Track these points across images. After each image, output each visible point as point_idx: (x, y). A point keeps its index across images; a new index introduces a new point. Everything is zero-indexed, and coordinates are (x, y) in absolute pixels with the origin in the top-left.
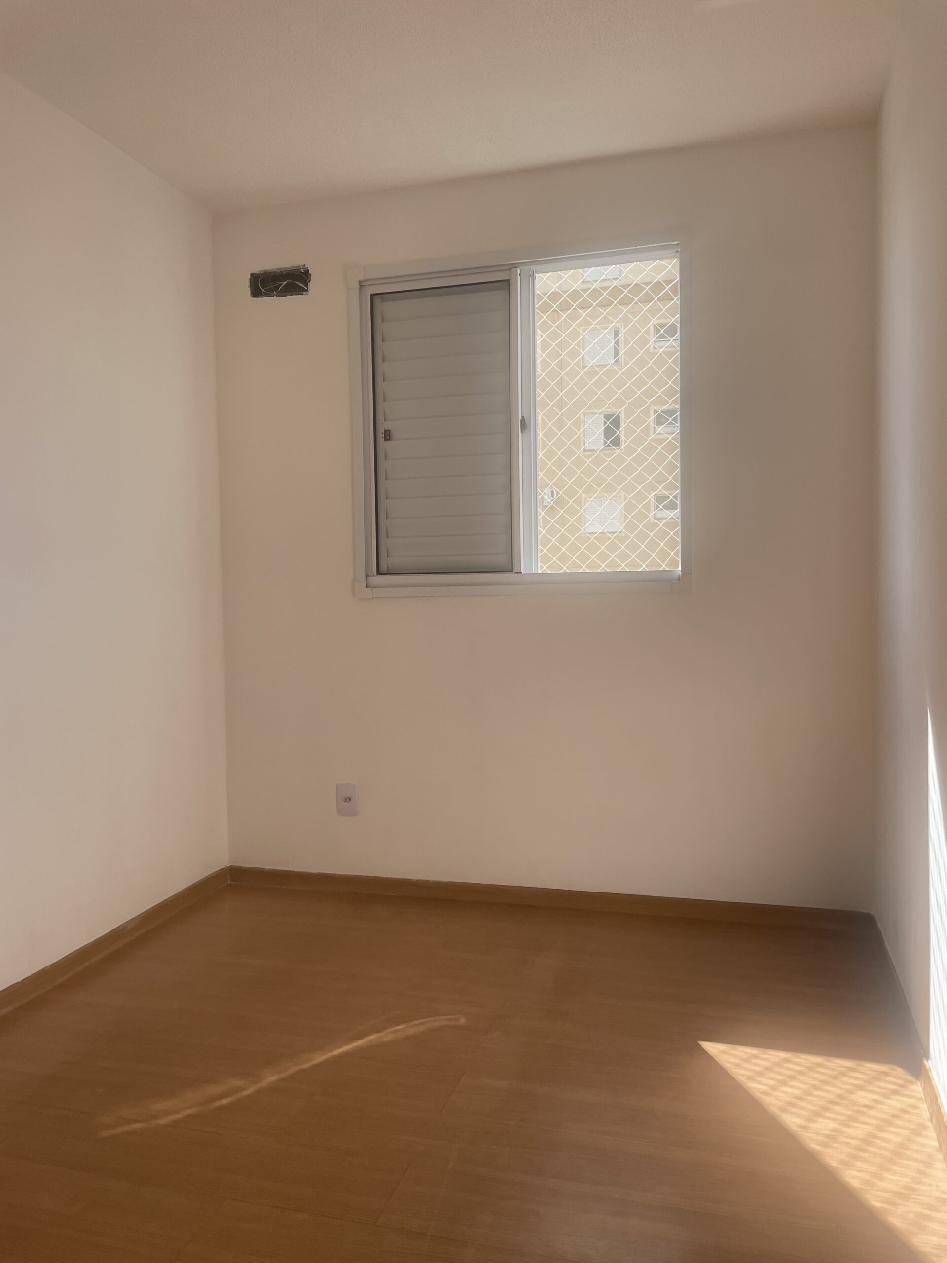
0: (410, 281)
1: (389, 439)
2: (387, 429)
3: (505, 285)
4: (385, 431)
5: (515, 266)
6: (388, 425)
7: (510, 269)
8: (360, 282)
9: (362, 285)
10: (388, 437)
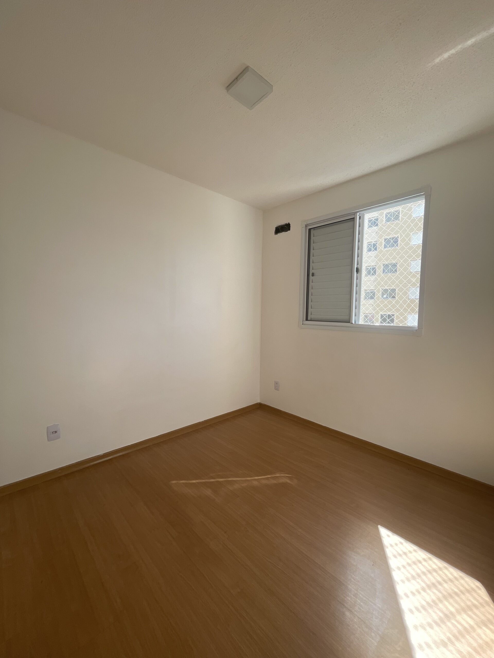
0: (322, 222)
1: (313, 276)
2: (313, 272)
3: (353, 219)
4: (312, 273)
5: (357, 212)
6: (313, 271)
7: (355, 214)
8: (306, 225)
9: (306, 226)
10: (313, 275)
